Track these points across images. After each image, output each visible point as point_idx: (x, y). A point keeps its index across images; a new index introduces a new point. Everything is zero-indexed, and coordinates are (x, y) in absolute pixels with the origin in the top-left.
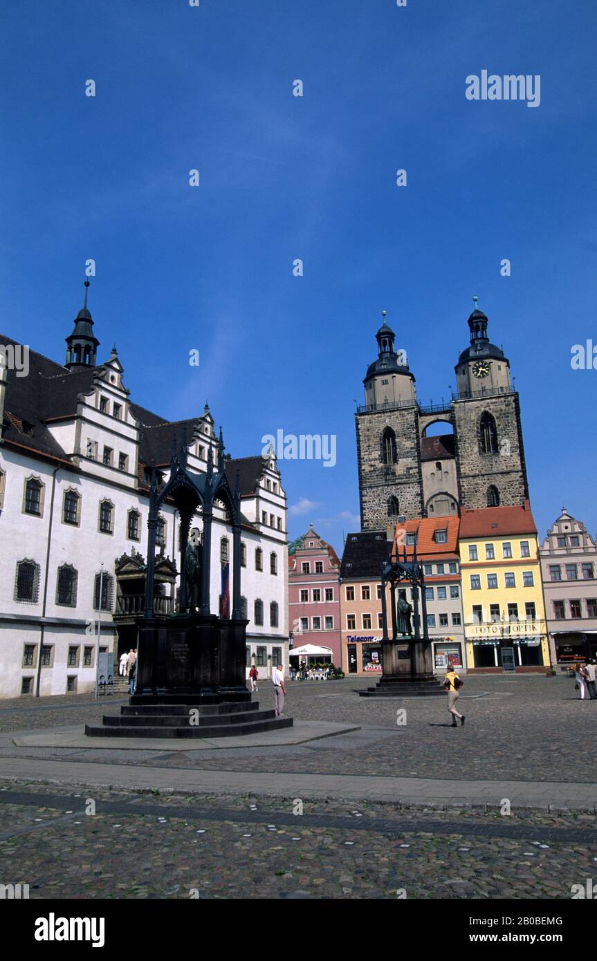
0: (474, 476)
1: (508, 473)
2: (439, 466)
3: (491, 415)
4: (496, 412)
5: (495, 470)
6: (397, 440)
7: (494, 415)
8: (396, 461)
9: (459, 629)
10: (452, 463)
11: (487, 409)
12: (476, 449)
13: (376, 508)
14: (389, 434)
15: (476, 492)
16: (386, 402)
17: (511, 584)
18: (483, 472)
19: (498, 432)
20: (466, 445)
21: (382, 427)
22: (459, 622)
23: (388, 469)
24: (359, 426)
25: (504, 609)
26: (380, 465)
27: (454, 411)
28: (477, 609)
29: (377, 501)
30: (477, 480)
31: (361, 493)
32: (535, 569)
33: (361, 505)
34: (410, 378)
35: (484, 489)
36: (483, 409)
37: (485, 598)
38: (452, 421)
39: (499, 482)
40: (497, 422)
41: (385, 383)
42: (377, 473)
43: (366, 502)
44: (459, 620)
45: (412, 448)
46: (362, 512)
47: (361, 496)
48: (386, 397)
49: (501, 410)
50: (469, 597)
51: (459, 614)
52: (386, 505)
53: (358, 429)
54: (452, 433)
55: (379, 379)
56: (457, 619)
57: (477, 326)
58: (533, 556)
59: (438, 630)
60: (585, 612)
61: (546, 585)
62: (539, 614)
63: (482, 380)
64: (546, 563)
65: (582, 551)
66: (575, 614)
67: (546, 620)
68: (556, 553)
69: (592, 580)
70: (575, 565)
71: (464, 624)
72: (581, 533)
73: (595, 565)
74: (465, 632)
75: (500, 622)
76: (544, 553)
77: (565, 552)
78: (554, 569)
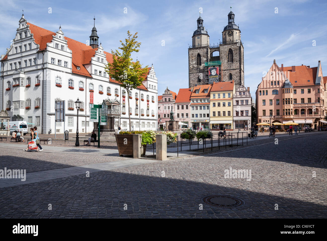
0: (225, 70)
1: (235, 69)
3: (232, 50)
4: (234, 48)
5: (232, 68)
6: (201, 58)
7: (233, 49)
8: (200, 65)
9: (208, 118)
11: (231, 48)
12: (226, 61)
13: (194, 80)
14: (199, 55)
15: (225, 75)
16: (199, 45)
17: (224, 105)
18: (228, 69)
19: (234, 56)
20: (223, 60)
21: (197, 53)
23: (198, 67)
24: (189, 53)
25: (222, 113)
26: (196, 66)
27: (220, 48)
28: (214, 112)
29: (194, 78)
30: (226, 71)
31: (189, 75)
32: (231, 101)
33: (189, 79)
34: (207, 36)
35: (228, 74)
36: (229, 48)
37: (217, 109)
39: (233, 72)
40: (234, 52)
41: (198, 38)
42: (195, 68)
43: (191, 78)
45: (206, 60)
46: (189, 81)
47: (189, 76)
48: (198, 43)
49: (235, 48)
50: (212, 109)
52: (197, 79)
53: (189, 54)
54: (219, 55)
56: (208, 115)
57: (231, 18)
58: (231, 98)
59: (203, 118)
60: (244, 114)
61: (234, 106)
62: (231, 115)
63: (230, 37)
64: (234, 100)
65: (245, 96)
66: (242, 115)
67: (233, 116)
68: (238, 97)
69: (248, 105)
70: (243, 100)
71: (210, 117)
72: (246, 91)
73: (249, 101)
74: (210, 119)
75: (220, 116)
76: (235, 97)
77: (241, 96)
78: (237, 102)
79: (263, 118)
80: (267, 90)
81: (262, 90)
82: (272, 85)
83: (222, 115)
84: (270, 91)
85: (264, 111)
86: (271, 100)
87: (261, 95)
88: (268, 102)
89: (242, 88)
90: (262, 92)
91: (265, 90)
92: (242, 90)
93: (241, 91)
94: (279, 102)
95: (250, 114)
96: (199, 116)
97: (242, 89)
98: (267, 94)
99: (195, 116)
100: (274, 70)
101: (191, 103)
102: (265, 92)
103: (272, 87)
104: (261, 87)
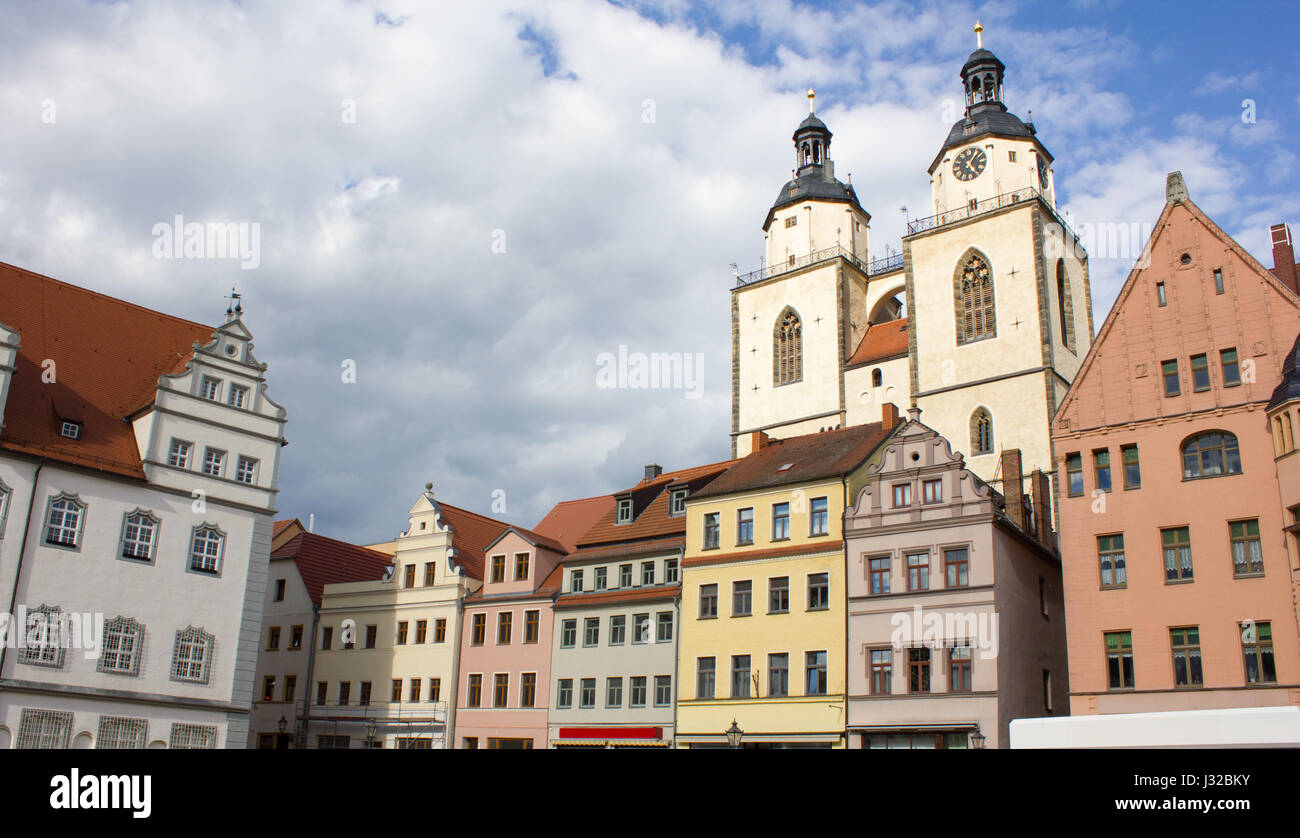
0: (944, 391)
1: (1011, 379)
2: (877, 375)
3: (983, 255)
5: (987, 374)
6: (805, 332)
8: (800, 376)
9: (665, 712)
10: (904, 364)
11: (973, 243)
16: (792, 260)
17: (780, 602)
18: (964, 380)
20: (928, 325)
21: (778, 309)
22: (668, 701)
24: (739, 313)
25: (760, 667)
28: (707, 664)
32: (831, 565)
34: (847, 206)
36: (966, 244)
37: (723, 638)
39: (996, 400)
40: (996, 269)
41: (791, 223)
44: (667, 692)
48: (787, 250)
50: (697, 636)
55: (783, 215)
56: (666, 689)
57: (976, 82)
58: (833, 529)
59: (626, 714)
60: (938, 680)
61: (853, 607)
62: (834, 684)
63: (970, 185)
64: (858, 548)
65: (946, 514)
66: (919, 682)
67: (847, 697)
68: (887, 521)
69: (967, 589)
70: (925, 551)
71: (676, 701)
72: (948, 466)
73: (974, 551)
74: (676, 721)
75: (749, 698)
76: (858, 525)
77: (906, 518)
78: (876, 564)
80: (1127, 437)
81: (1085, 446)
82: (1172, 387)
83: (764, 690)
84: (1160, 451)
85: (1119, 641)
86: (1175, 536)
87: (1076, 491)
88: (1144, 555)
89: (920, 447)
90: (1087, 461)
91: (1113, 442)
92: (921, 463)
93: (909, 472)
96: (602, 692)
97: (916, 457)
98: (1133, 478)
99: (577, 692)
100: (1178, 265)
101: (563, 591)
102: (1115, 460)
103: (1174, 406)
104: (1074, 419)
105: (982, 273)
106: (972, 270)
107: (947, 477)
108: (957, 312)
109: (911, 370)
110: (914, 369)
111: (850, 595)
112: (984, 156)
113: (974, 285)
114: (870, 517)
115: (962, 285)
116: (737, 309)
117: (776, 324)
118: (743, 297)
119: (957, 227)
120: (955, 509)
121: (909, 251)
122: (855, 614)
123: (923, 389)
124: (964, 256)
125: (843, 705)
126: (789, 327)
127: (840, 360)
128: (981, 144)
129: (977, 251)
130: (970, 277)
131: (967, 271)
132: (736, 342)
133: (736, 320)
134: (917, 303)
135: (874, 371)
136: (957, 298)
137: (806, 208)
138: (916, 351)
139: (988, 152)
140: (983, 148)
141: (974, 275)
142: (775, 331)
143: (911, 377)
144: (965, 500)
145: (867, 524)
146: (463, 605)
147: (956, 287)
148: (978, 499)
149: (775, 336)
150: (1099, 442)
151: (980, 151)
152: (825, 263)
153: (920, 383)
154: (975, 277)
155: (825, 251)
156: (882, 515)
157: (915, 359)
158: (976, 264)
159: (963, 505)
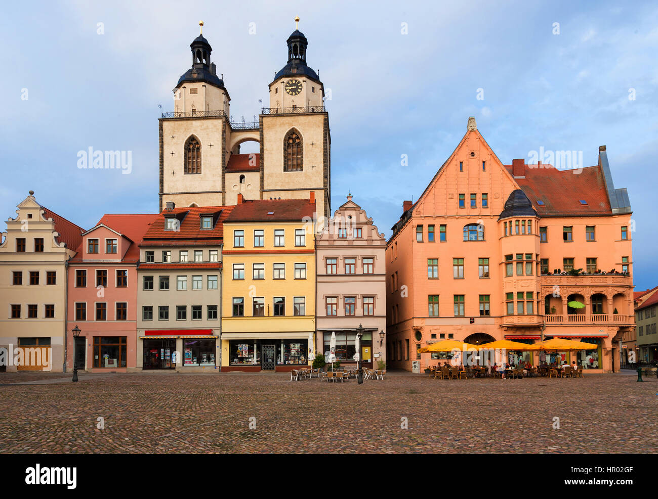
2: (242, 177)
3: (299, 132)
4: (304, 129)
5: (298, 187)
7: (302, 132)
9: (214, 322)
10: (257, 175)
11: (294, 126)
14: (193, 142)
16: (194, 111)
22: (215, 317)
25: (269, 303)
32: (310, 259)
34: (223, 91)
36: (290, 125)
38: (261, 141)
40: (304, 140)
41: (194, 91)
44: (215, 313)
48: (193, 106)
51: (215, 307)
54: (259, 152)
55: (189, 86)
56: (213, 312)
59: (189, 323)
60: (359, 310)
61: (319, 279)
63: (294, 97)
64: (322, 254)
65: (365, 243)
66: (350, 312)
67: (316, 317)
68: (337, 243)
69: (373, 275)
70: (354, 258)
71: (221, 318)
72: (366, 223)
73: (377, 259)
74: (221, 326)
75: (264, 316)
76: (322, 243)
77: (345, 243)
78: (329, 262)
79: (429, 327)
80: (443, 222)
81: (426, 223)
82: (462, 204)
83: (272, 313)
84: (456, 229)
85: (433, 299)
86: (459, 262)
89: (353, 213)
90: (426, 229)
91: (437, 223)
94: (486, 267)
95: (381, 308)
96: (173, 313)
98: (444, 239)
99: (156, 313)
100: (470, 156)
101: (141, 261)
102: (437, 229)
103: (463, 212)
104: (422, 211)
105: (297, 141)
106: (292, 138)
107: (365, 228)
108: (284, 156)
109: (260, 178)
110: (262, 178)
111: (318, 274)
112: (301, 85)
113: (293, 145)
114: (328, 241)
115: (287, 145)
116: (162, 130)
117: (186, 143)
118: (165, 124)
119: (287, 116)
120: (369, 242)
121: (262, 122)
122: (319, 282)
123: (265, 188)
124: (289, 131)
125: (314, 320)
126: (192, 146)
127: (223, 167)
128: (300, 79)
129: (296, 130)
130: (291, 141)
131: (290, 138)
132: (162, 147)
133: (161, 136)
134: (265, 148)
135: (241, 175)
136: (285, 150)
137: (203, 86)
138: (263, 170)
139: (304, 84)
140: (301, 81)
141: (293, 142)
142: (185, 146)
143: (261, 182)
144: (373, 238)
145: (326, 243)
146: (69, 264)
147: (285, 145)
148: (379, 238)
149: (185, 148)
150: (432, 222)
151: (299, 82)
152: (216, 118)
153: (264, 185)
154: (294, 142)
155: (216, 112)
156: (334, 241)
157: (263, 174)
158: (294, 136)
159: (373, 240)
